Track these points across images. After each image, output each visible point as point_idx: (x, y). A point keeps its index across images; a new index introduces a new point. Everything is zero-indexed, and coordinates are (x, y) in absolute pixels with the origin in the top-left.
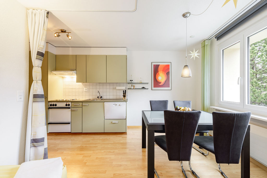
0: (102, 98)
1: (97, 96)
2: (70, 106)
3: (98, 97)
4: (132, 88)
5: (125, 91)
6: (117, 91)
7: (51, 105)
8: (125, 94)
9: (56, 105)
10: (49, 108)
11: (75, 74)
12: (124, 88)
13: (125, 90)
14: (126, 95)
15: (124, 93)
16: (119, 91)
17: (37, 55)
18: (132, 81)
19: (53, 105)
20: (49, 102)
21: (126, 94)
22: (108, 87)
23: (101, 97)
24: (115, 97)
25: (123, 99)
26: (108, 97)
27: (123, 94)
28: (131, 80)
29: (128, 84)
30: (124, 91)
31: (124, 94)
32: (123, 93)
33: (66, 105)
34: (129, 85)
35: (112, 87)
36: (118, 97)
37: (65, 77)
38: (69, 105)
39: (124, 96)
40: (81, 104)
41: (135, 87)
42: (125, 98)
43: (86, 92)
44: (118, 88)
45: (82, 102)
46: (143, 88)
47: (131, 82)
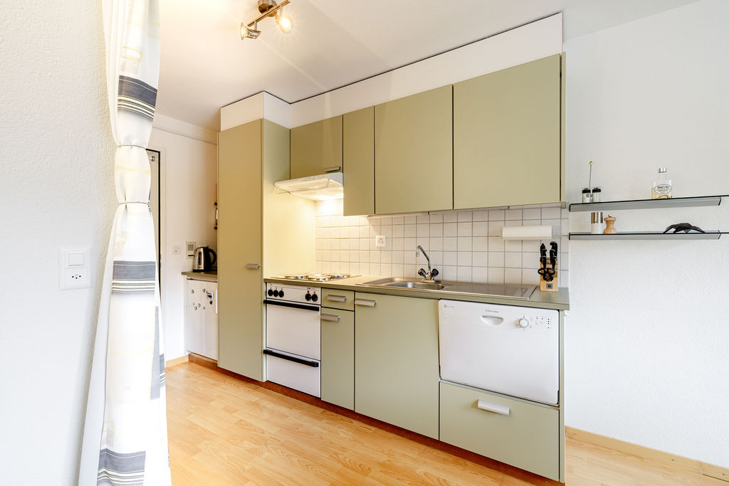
0: (436, 278)
1: (418, 269)
2: (318, 302)
3: (420, 274)
4: (599, 228)
5: (549, 248)
6: (509, 247)
7: (271, 293)
8: (553, 261)
9: (281, 294)
10: (266, 302)
11: (339, 186)
12: (544, 233)
13: (554, 245)
14: (558, 267)
15: (548, 256)
16: (518, 247)
17: (120, 93)
18: (597, 190)
19: (276, 293)
20: (267, 281)
21: (558, 262)
22: (465, 229)
23: (435, 273)
24: (495, 277)
25: (537, 287)
26: (464, 275)
27: (539, 265)
28: (586, 186)
29: (566, 210)
30: (543, 247)
31: (543, 260)
32: (539, 255)
33: (308, 297)
34: (573, 215)
35: (481, 229)
36: (513, 277)
37: (322, 201)
38: (315, 297)
39: (548, 274)
40: (350, 296)
41: (617, 228)
42: (549, 286)
43: (381, 249)
44: (510, 232)
45: (355, 290)
46: (682, 228)
47: (590, 201)
